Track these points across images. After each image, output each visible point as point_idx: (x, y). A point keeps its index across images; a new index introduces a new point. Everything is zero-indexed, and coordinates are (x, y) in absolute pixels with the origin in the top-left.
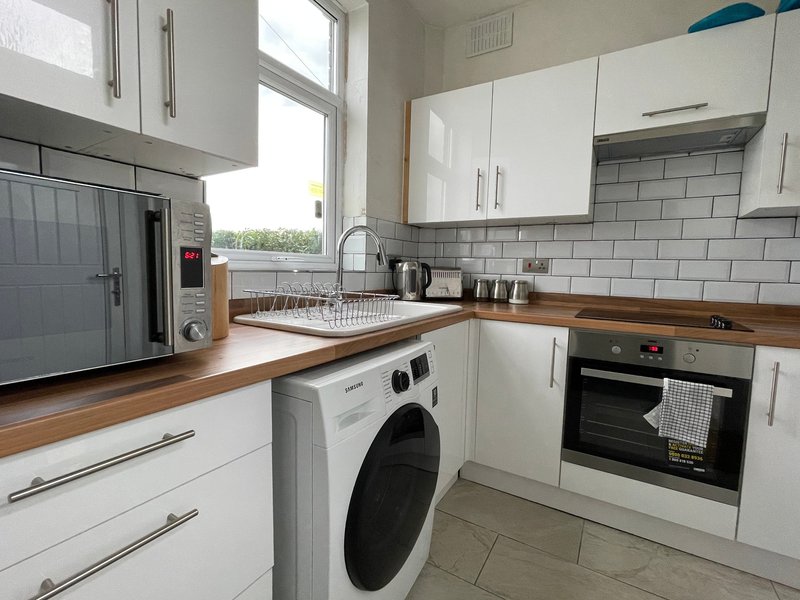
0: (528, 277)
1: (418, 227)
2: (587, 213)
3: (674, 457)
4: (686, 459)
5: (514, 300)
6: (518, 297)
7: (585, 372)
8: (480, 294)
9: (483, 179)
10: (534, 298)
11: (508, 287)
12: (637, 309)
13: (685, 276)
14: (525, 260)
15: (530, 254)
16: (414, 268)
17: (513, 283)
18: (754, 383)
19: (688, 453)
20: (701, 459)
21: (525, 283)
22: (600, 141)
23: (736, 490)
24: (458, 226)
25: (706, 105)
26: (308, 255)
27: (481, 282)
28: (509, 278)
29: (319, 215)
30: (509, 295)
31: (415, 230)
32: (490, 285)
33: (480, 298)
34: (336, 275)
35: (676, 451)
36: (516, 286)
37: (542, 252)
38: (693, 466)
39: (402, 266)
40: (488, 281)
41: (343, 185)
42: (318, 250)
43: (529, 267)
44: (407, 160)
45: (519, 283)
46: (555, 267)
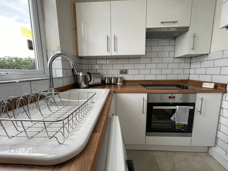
0: (122, 76)
1: (81, 58)
2: (144, 54)
3: (177, 128)
4: (180, 128)
5: (119, 84)
6: (120, 82)
7: (154, 107)
8: (107, 82)
9: (109, 40)
10: (125, 82)
11: (116, 79)
12: (152, 83)
13: (163, 74)
14: (120, 70)
15: (122, 68)
16: (85, 74)
17: (118, 78)
18: (196, 103)
19: (180, 126)
20: (183, 127)
21: (122, 78)
22: (148, 30)
23: (191, 133)
24: (97, 58)
25: (177, 22)
26: (27, 70)
27: (107, 78)
28: (117, 76)
29: (31, 48)
30: (117, 82)
31: (81, 59)
32: (110, 79)
33: (107, 84)
34: (48, 81)
35: (178, 126)
36: (119, 78)
37: (125, 67)
38: (182, 129)
39: (79, 74)
40: (109, 78)
41: (45, 34)
42: (34, 67)
43: (122, 72)
44: (76, 29)
45: (120, 78)
46: (129, 72)
